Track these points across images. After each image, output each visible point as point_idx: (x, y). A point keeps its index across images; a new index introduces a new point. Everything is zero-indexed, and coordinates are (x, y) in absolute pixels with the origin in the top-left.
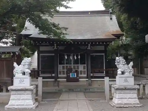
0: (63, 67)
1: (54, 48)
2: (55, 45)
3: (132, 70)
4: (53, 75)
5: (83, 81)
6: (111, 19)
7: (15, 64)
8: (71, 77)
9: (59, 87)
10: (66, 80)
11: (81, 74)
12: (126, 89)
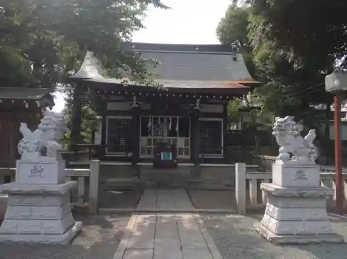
0: (149, 140)
1: (131, 105)
2: (135, 98)
3: (314, 150)
4: (130, 155)
5: (185, 166)
6: (235, 59)
7: (24, 128)
8: (162, 158)
9: (138, 178)
10: (152, 164)
11: (180, 154)
12: (301, 196)
